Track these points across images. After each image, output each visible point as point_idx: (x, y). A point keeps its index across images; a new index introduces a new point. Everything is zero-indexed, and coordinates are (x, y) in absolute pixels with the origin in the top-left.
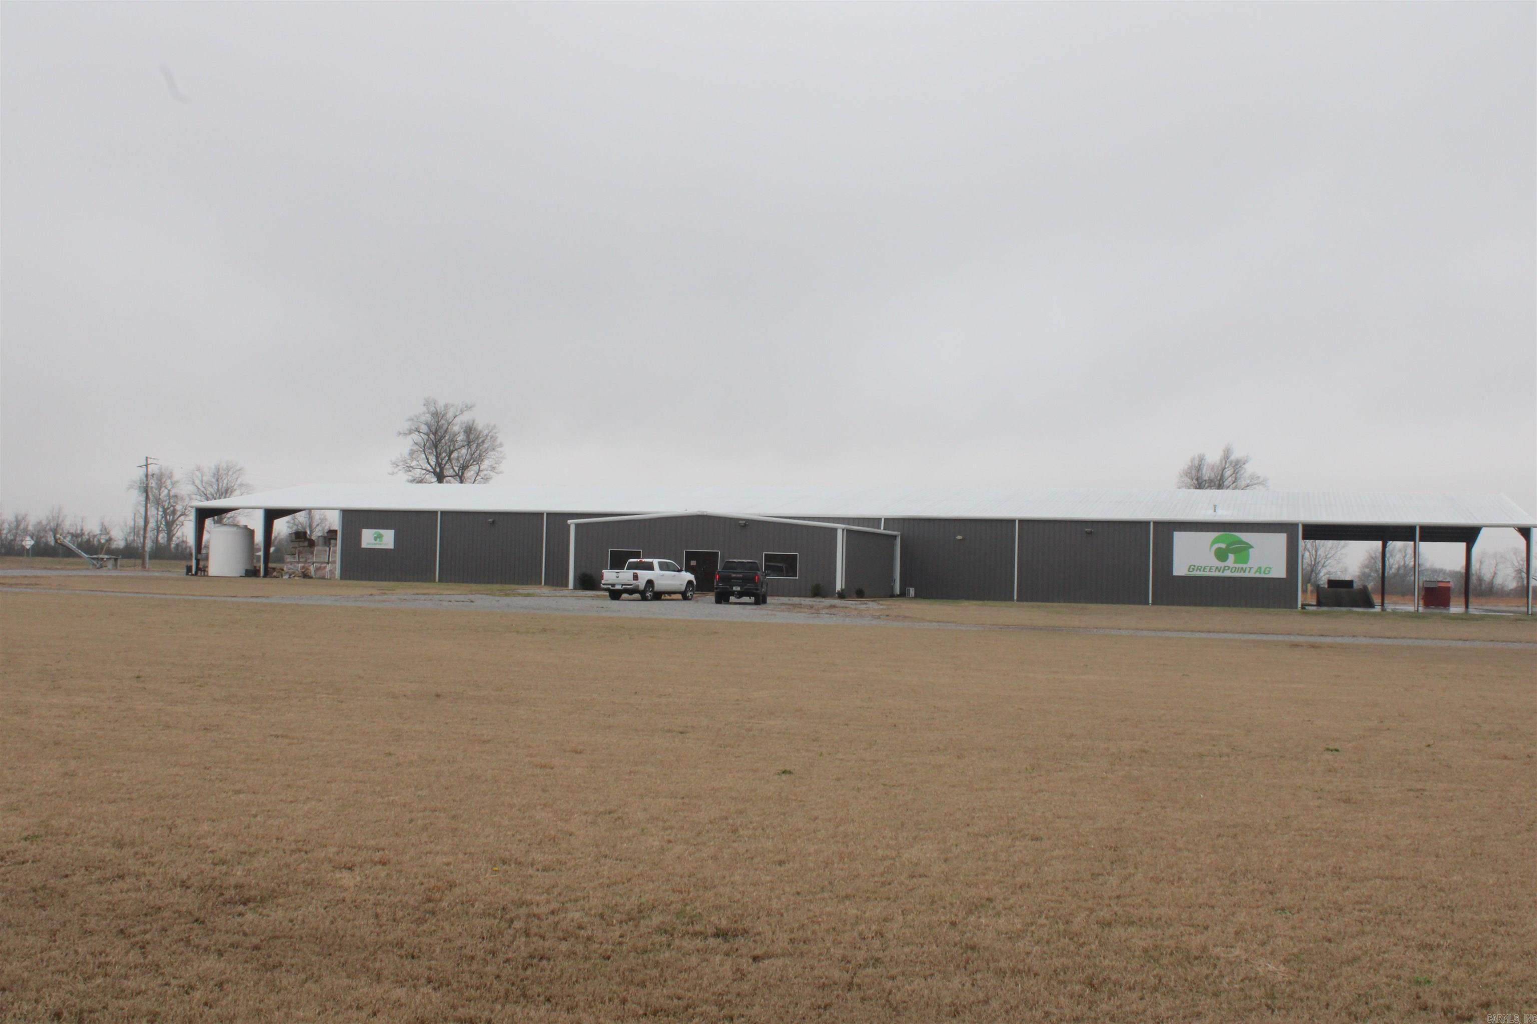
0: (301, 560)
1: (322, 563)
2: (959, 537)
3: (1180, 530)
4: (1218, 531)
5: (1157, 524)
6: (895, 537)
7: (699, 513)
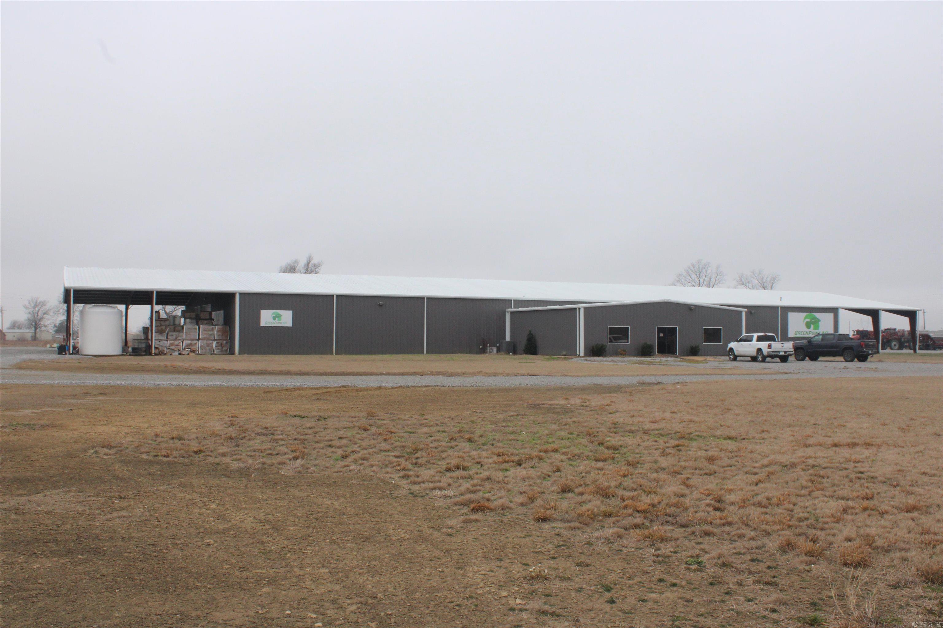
0: (169, 337)
1: (193, 340)
3: (791, 312)
5: (781, 308)
7: (666, 301)
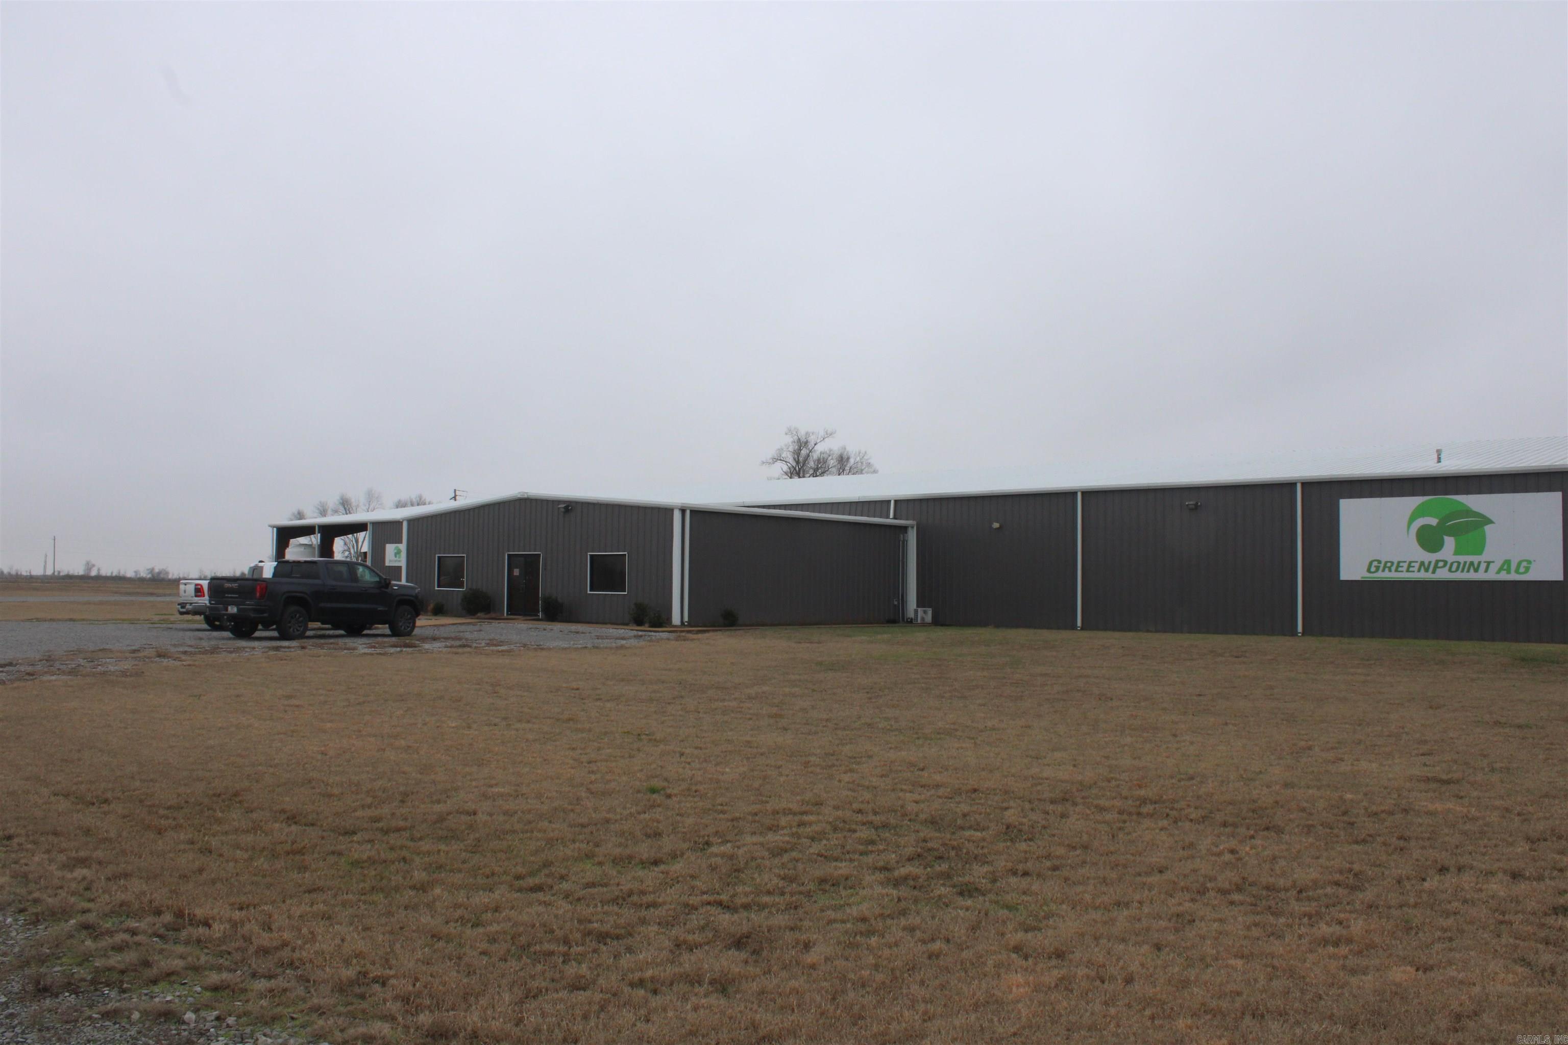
2: (996, 525)
3: (1351, 496)
4: (1424, 495)
5: (1310, 486)
6: (904, 529)
7: (519, 496)
